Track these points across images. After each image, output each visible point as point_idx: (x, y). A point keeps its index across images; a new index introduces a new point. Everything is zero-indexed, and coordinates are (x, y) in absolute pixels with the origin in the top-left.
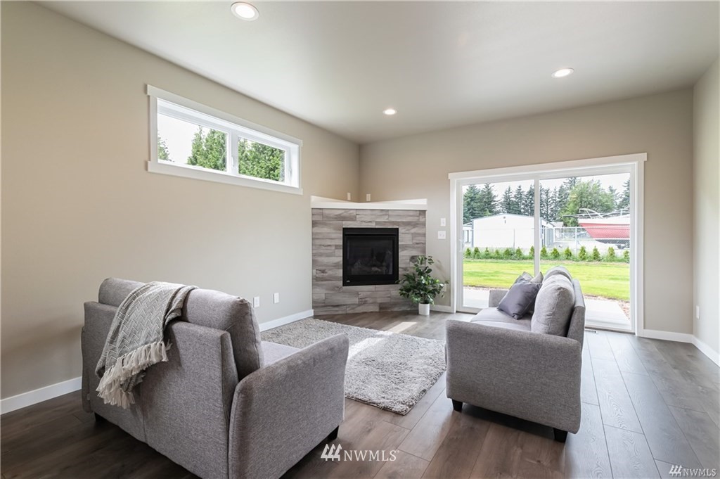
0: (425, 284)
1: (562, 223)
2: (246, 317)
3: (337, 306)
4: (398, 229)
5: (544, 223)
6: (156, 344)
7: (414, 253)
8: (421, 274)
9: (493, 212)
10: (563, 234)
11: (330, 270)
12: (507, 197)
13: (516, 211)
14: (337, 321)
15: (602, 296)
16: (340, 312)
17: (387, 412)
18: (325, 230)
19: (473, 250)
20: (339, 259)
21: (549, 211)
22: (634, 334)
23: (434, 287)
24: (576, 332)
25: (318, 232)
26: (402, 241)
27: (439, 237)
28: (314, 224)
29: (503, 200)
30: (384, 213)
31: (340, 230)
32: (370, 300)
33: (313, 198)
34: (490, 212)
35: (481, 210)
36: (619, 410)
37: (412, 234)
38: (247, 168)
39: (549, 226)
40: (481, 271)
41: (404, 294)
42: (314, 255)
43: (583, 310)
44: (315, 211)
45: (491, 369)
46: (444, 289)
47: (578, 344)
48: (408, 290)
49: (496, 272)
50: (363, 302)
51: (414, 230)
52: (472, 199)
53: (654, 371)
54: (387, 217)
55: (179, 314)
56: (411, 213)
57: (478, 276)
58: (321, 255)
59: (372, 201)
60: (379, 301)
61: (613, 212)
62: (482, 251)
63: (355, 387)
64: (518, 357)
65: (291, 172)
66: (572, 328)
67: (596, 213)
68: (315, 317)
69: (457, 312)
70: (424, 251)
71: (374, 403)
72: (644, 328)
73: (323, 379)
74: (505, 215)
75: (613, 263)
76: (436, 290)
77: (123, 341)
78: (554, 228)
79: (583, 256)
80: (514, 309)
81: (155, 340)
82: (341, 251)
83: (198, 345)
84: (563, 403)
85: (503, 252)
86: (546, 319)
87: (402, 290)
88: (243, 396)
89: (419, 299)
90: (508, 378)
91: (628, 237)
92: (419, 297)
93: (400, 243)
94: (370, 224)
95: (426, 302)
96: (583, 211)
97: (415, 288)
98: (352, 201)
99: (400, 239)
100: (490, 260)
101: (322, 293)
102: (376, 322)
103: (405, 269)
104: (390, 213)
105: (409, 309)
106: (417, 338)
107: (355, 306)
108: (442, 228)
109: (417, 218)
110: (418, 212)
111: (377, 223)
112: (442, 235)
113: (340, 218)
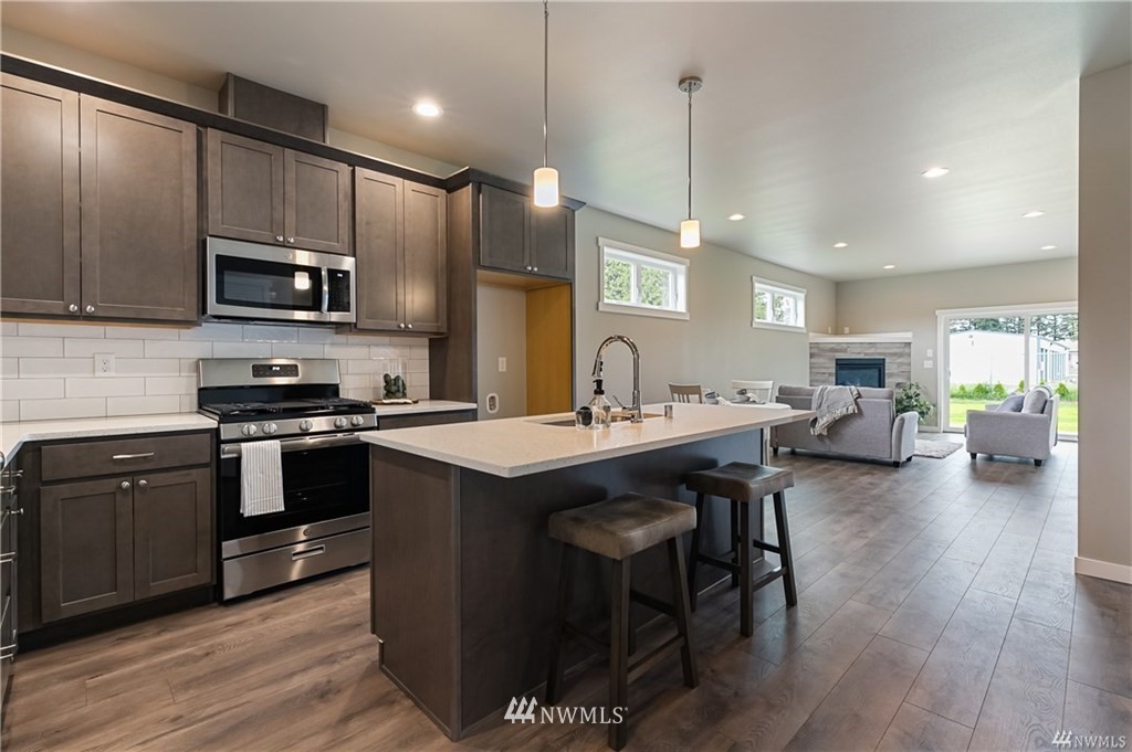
4: (884, 359)
5: (1045, 342)
7: (900, 380)
8: (909, 398)
18: (820, 360)
25: (815, 362)
26: (887, 370)
27: (926, 366)
28: (812, 356)
30: (871, 345)
31: (833, 360)
33: (813, 335)
37: (898, 363)
44: (812, 345)
46: (932, 411)
51: (900, 360)
54: (874, 349)
56: (897, 346)
58: (817, 381)
65: (797, 315)
69: (944, 431)
70: (909, 379)
78: (1067, 353)
81: (850, 405)
82: (834, 377)
85: (973, 388)
93: (886, 372)
94: (859, 355)
99: (886, 368)
104: (877, 345)
108: (929, 359)
109: (903, 349)
110: (904, 344)
111: (865, 354)
112: (928, 364)
113: (833, 350)
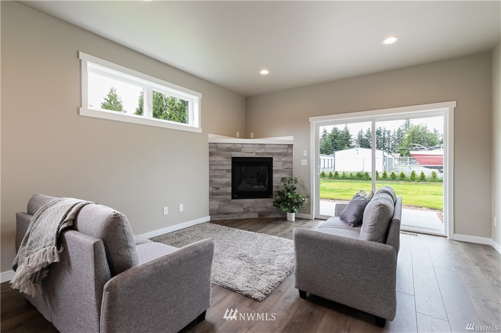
0: (291, 198)
1: (399, 154)
2: (119, 227)
3: (228, 214)
4: (272, 158)
5: (386, 154)
6: (50, 248)
7: (284, 175)
8: (288, 191)
9: (350, 146)
10: (400, 162)
11: (222, 187)
12: (360, 136)
13: (366, 145)
14: (226, 225)
15: (425, 207)
16: (230, 218)
17: (248, 298)
18: (218, 159)
19: (334, 174)
20: (228, 179)
21: (390, 146)
22: (447, 237)
23: (298, 200)
24: (393, 239)
25: (214, 160)
26: (275, 167)
27: (303, 164)
28: (211, 154)
29: (357, 138)
30: (262, 146)
31: (229, 159)
32: (251, 210)
33: (210, 136)
34: (348, 146)
35: (341, 145)
36: (430, 300)
37: (283, 161)
38: (176, 116)
39: (390, 156)
40: (339, 188)
41: (276, 206)
42: (210, 177)
43: (398, 222)
44: (211, 145)
45: (327, 267)
46: (306, 202)
47: (393, 250)
48: (279, 203)
49: (350, 189)
50: (246, 211)
51: (284, 159)
52: (335, 137)
53: (459, 267)
54: (264, 149)
55: (70, 224)
56: (282, 147)
57: (336, 192)
58: (216, 177)
59: (255, 138)
60: (259, 210)
61: (436, 146)
62: (340, 174)
63: (228, 277)
64: (347, 258)
65: (193, 117)
66: (390, 236)
67: (423, 147)
68: (212, 222)
69: (315, 219)
70: (291, 174)
71: (239, 291)
72: (454, 233)
73: (189, 275)
74: (358, 149)
75: (435, 183)
76: (300, 203)
77: (30, 244)
78: (393, 158)
79: (413, 178)
80: (351, 218)
81: (50, 245)
82: (231, 174)
83: (79, 250)
84: (382, 296)
85: (356, 174)
86: (370, 229)
87: (274, 202)
88: (108, 293)
89: (287, 209)
90: (340, 275)
91: (442, 164)
92: (286, 208)
93: (274, 168)
94: (251, 154)
95: (292, 211)
96: (414, 146)
97: (284, 201)
98: (240, 138)
99: (273, 165)
100: (346, 181)
101: (216, 205)
102: (255, 226)
103: (278, 187)
104: (266, 146)
105: (280, 216)
106: (282, 238)
107: (240, 214)
108: (305, 158)
109: (286, 150)
110: (287, 146)
111: (257, 153)
112: (304, 162)
113: (230, 150)
